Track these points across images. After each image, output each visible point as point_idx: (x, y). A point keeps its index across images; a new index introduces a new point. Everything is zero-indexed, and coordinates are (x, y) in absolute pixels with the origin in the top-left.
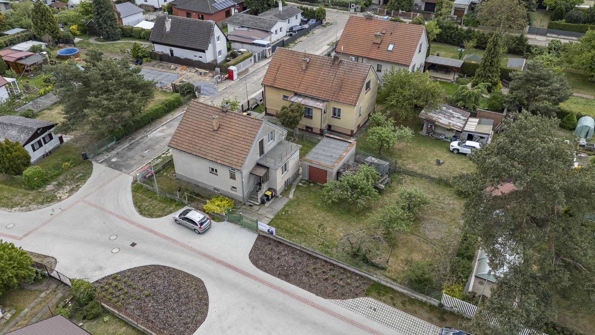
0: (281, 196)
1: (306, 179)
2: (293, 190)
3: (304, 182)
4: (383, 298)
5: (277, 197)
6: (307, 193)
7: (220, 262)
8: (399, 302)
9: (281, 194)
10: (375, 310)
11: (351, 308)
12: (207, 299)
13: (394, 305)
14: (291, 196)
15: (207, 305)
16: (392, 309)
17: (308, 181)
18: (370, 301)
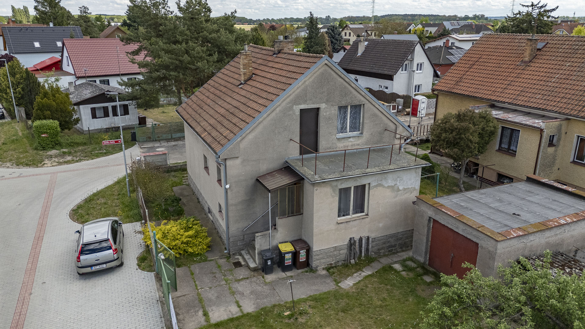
0: (324, 272)
1: (422, 260)
2: (367, 272)
3: (413, 265)
5: (313, 271)
6: (396, 292)
9: (328, 269)
14: (348, 283)
17: (423, 267)
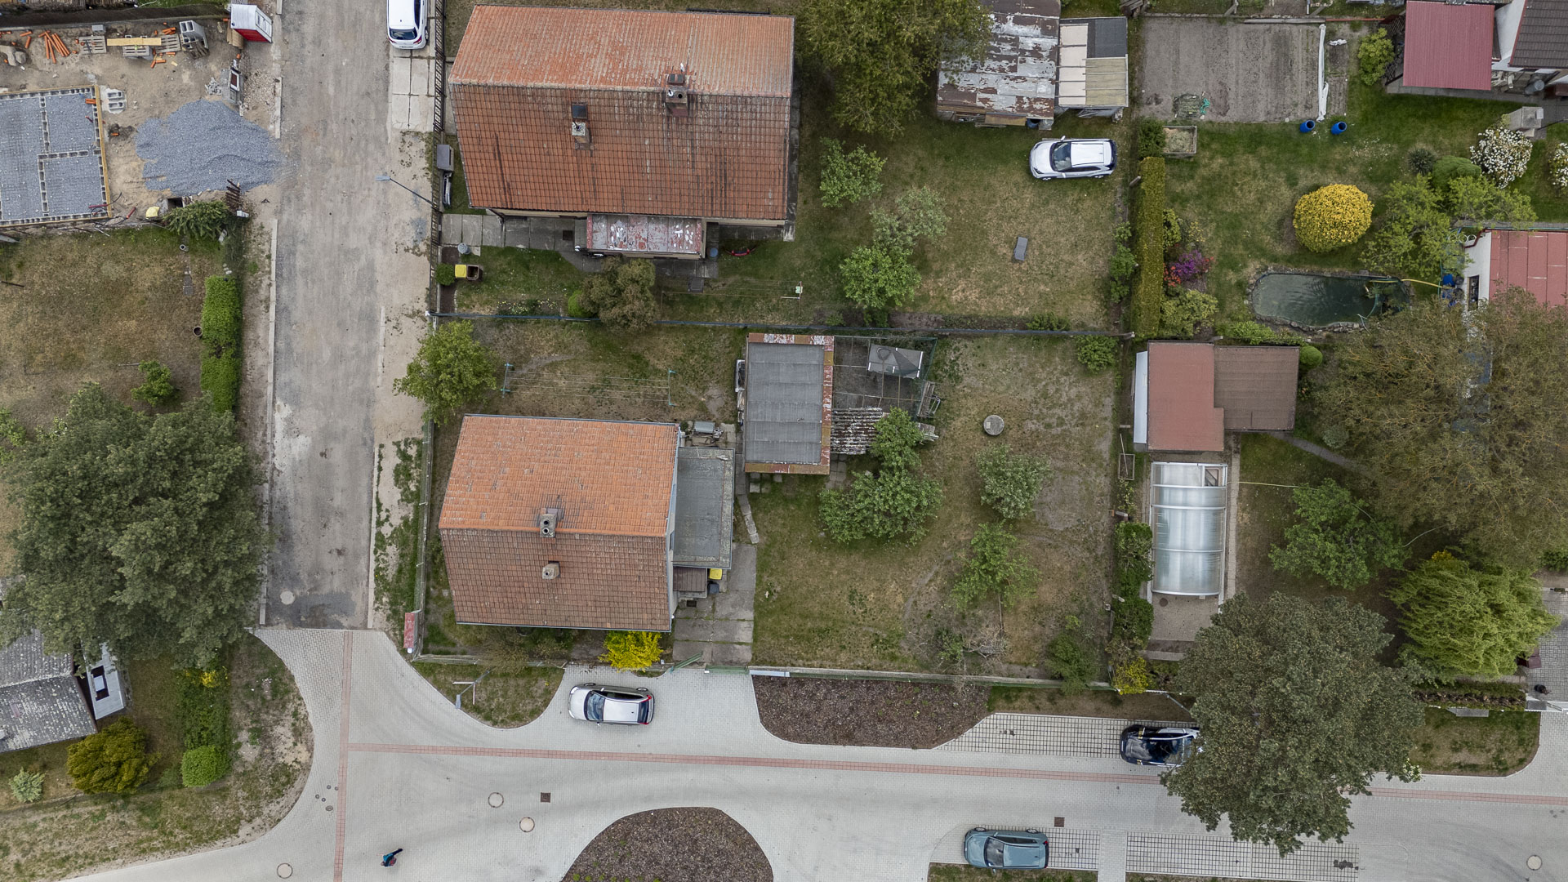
2: (749, 514)
4: (1017, 704)
7: (722, 761)
8: (1043, 700)
10: (1012, 733)
11: (977, 748)
12: (751, 840)
13: (1038, 709)
14: (754, 535)
15: (757, 849)
16: (1038, 718)
18: (999, 720)
